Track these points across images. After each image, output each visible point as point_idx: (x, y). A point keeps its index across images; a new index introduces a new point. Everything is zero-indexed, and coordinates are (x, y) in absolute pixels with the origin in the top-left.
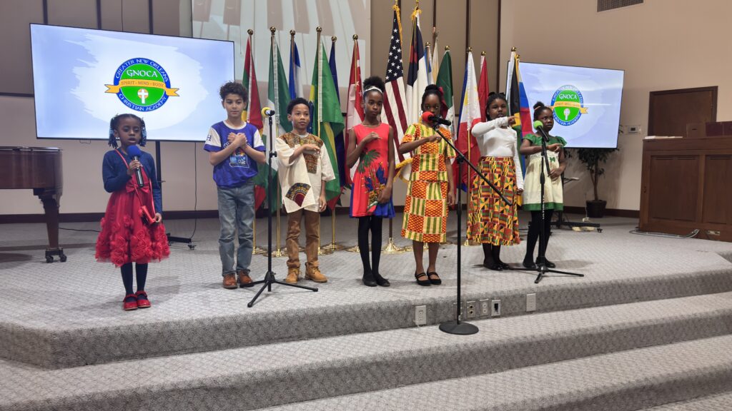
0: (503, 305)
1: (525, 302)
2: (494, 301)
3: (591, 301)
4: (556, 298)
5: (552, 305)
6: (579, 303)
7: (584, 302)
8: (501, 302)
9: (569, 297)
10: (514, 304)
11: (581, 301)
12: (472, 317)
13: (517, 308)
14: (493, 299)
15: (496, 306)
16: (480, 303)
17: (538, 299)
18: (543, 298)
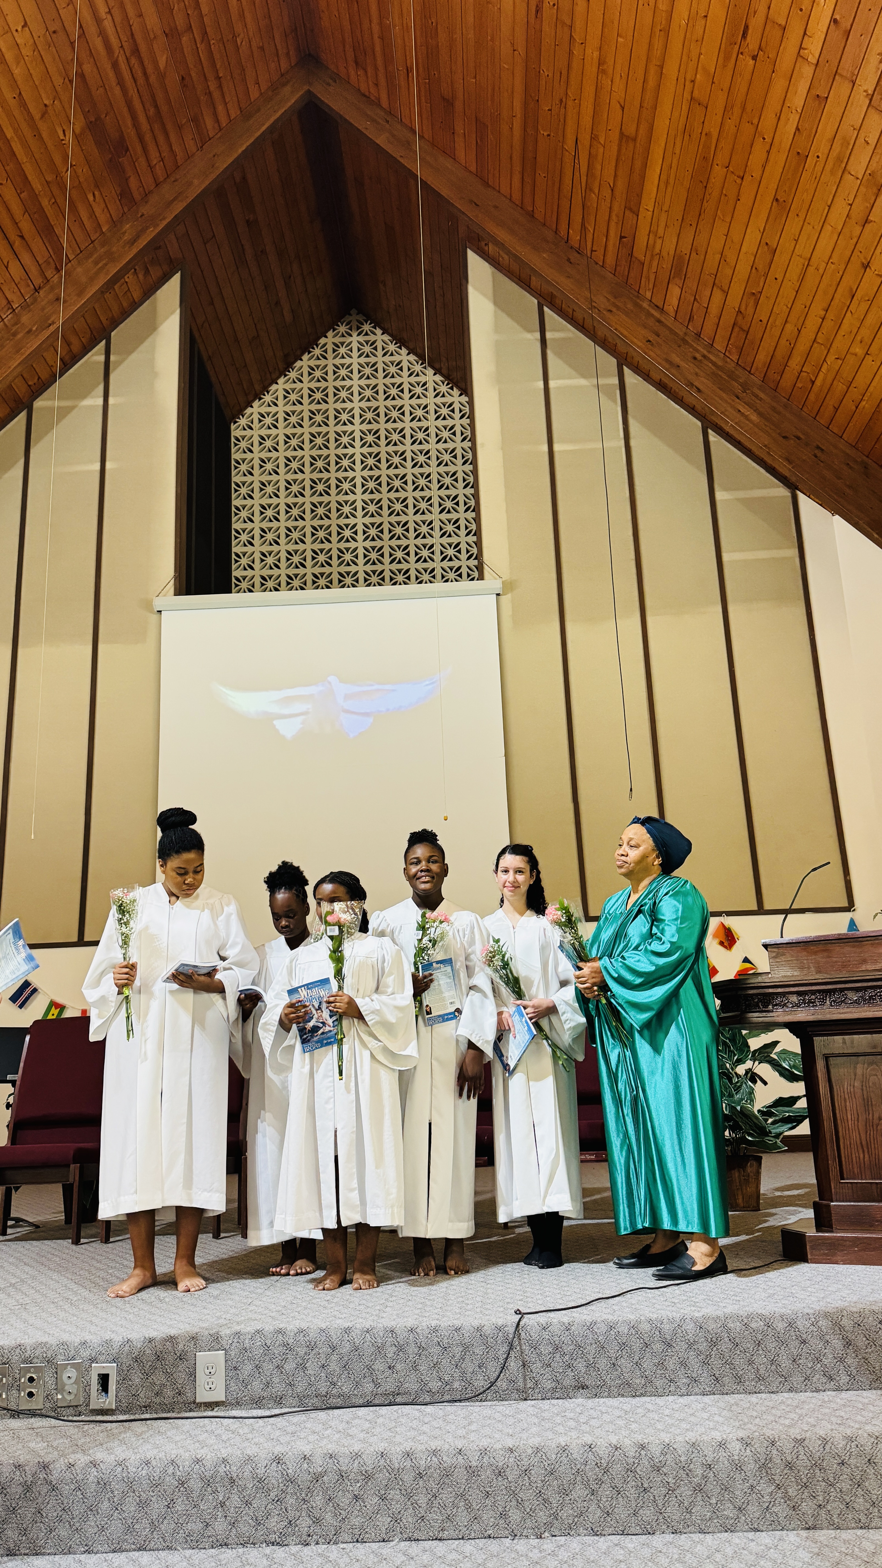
0: (124, 1378)
1: (193, 1374)
2: (98, 1368)
3: (411, 1385)
4: (289, 1366)
5: (278, 1387)
6: (369, 1387)
7: (389, 1386)
8: (119, 1373)
9: (334, 1366)
10: (159, 1378)
11: (377, 1385)
12: (33, 1406)
13: (169, 1392)
14: (93, 1360)
15: (104, 1380)
16: (57, 1371)
17: (232, 1369)
18: (247, 1369)
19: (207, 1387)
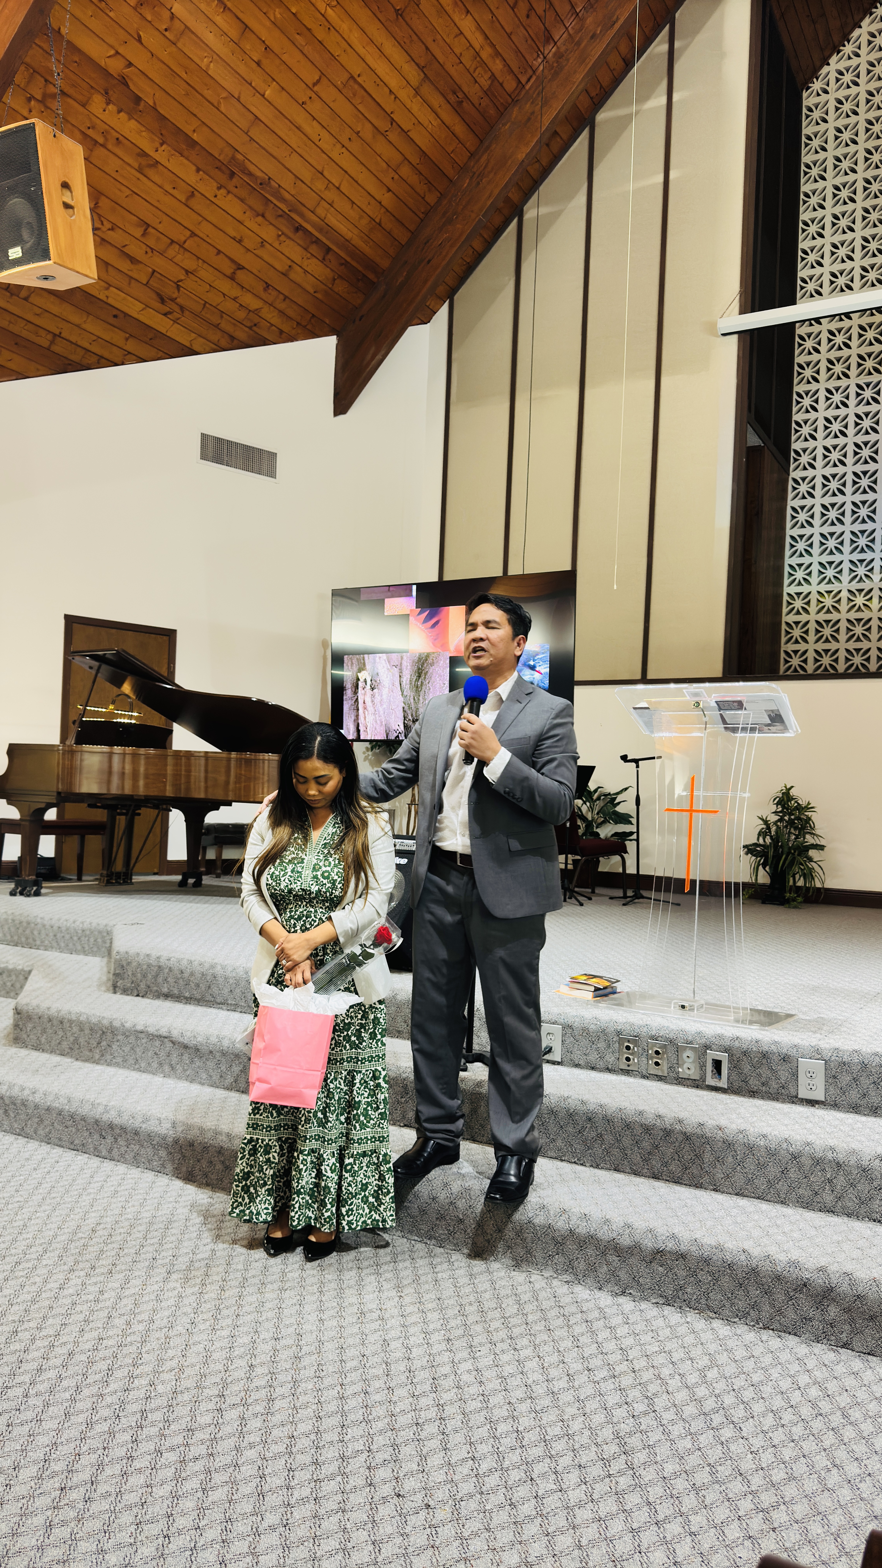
0: (734, 1067)
1: (795, 1075)
2: (712, 1055)
5: (875, 1100)
8: (730, 1062)
10: (765, 1072)
12: (660, 1073)
13: (774, 1085)
14: (708, 1048)
15: (717, 1065)
16: (678, 1050)
17: (832, 1077)
18: (846, 1079)
19: (809, 1088)
